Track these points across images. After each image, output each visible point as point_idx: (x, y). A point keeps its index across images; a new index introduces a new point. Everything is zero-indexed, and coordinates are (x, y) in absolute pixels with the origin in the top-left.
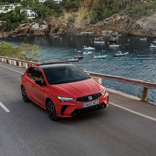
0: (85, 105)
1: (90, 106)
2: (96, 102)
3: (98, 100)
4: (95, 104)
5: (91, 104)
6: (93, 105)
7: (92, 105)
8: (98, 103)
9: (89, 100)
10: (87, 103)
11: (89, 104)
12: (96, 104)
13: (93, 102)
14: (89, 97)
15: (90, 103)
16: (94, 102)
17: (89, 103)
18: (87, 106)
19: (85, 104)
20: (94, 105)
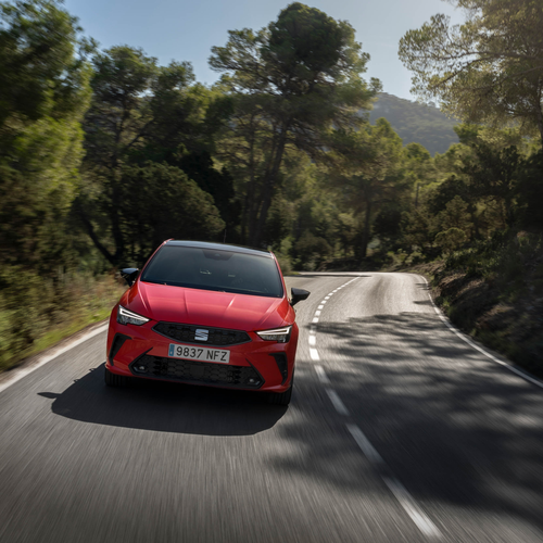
0: (177, 351)
1: (195, 358)
2: (220, 355)
3: (228, 352)
4: (213, 360)
5: (197, 353)
6: (203, 357)
7: (200, 359)
8: (227, 362)
9: (196, 338)
10: (183, 347)
11: (191, 352)
12: (218, 360)
13: (205, 350)
14: (198, 331)
15: (196, 348)
16: (211, 350)
17: (190, 347)
18: (182, 357)
19: (176, 346)
20: (209, 360)
